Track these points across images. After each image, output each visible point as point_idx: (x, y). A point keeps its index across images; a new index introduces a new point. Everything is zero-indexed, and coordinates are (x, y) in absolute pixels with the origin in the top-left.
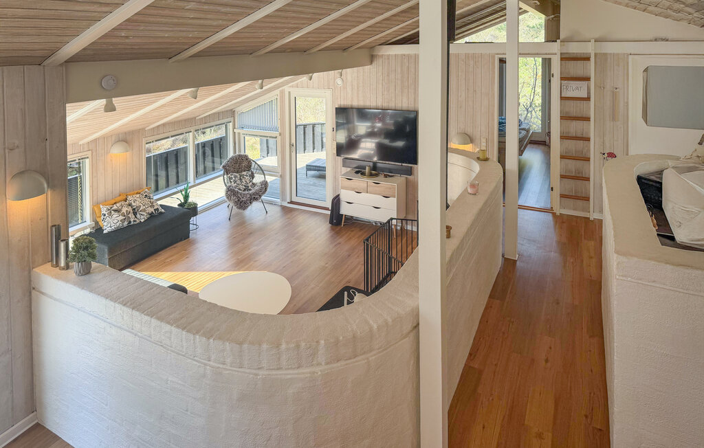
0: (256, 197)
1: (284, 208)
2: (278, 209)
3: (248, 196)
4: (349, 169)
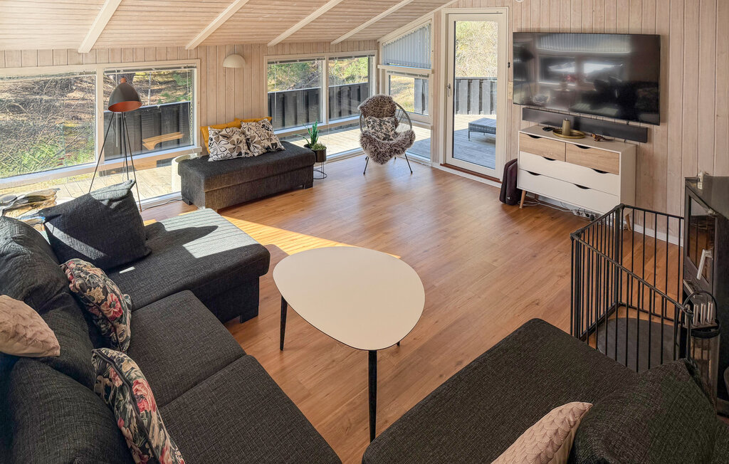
0: (397, 150)
1: (435, 171)
2: (427, 171)
3: (388, 147)
4: (532, 124)
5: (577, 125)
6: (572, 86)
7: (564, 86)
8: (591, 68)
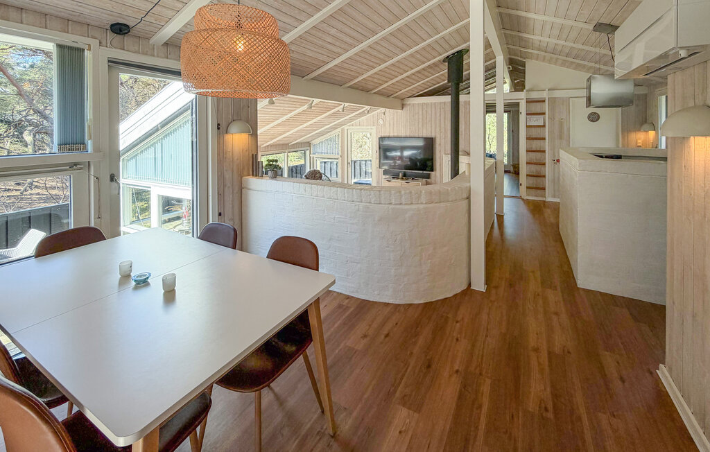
4: (387, 176)
5: (405, 175)
6: (399, 162)
7: (395, 163)
8: (407, 153)
